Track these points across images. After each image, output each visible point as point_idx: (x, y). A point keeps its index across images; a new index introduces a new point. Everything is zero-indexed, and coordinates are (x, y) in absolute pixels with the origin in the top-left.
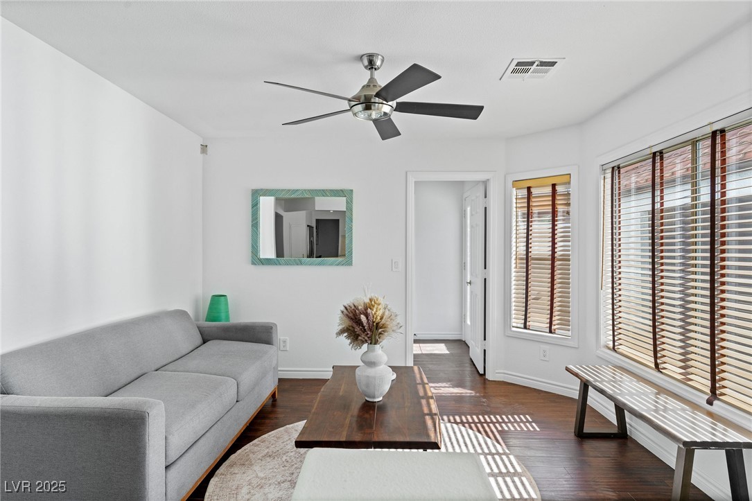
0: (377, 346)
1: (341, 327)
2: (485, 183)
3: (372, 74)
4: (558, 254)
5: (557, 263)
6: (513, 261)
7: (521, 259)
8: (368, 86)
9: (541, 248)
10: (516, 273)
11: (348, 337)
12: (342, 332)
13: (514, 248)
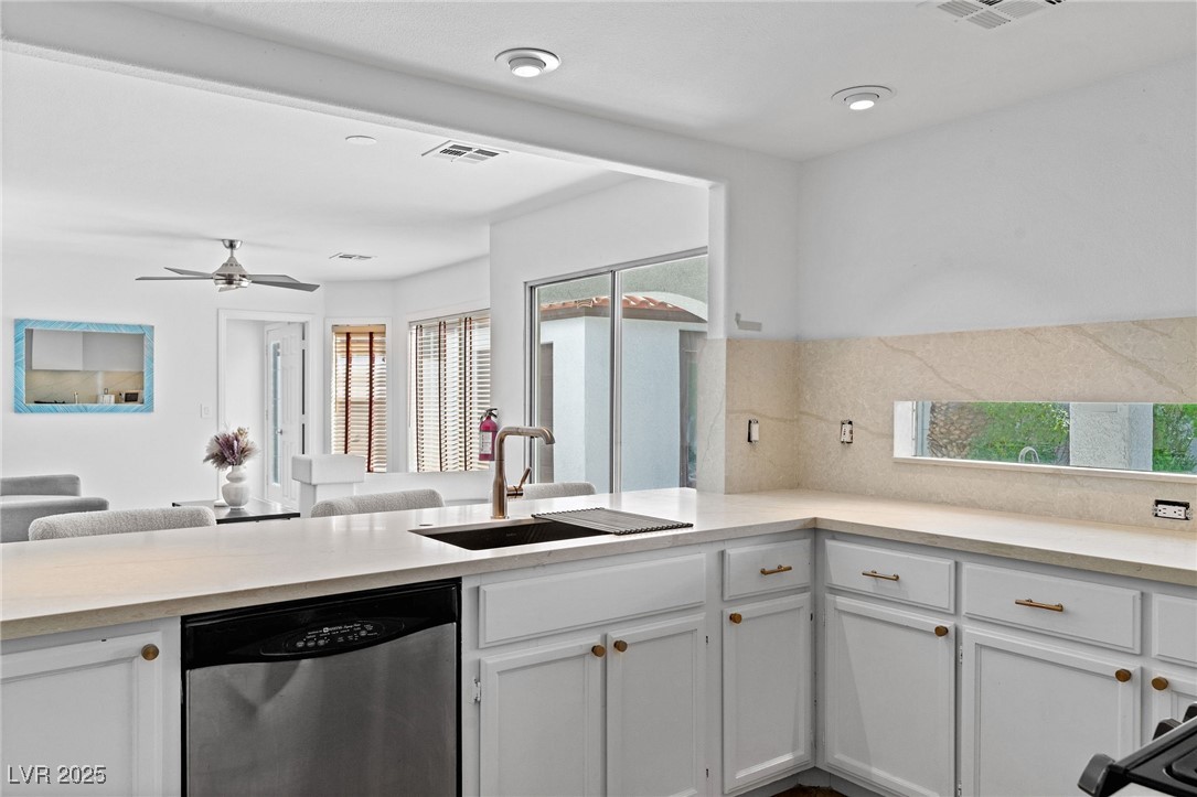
0: (241, 467)
1: (207, 454)
2: (304, 326)
3: (232, 253)
4: (376, 397)
5: (374, 406)
6: (333, 405)
7: (341, 403)
8: (225, 265)
9: (359, 392)
10: (336, 418)
11: (214, 462)
12: (208, 459)
13: (333, 394)
